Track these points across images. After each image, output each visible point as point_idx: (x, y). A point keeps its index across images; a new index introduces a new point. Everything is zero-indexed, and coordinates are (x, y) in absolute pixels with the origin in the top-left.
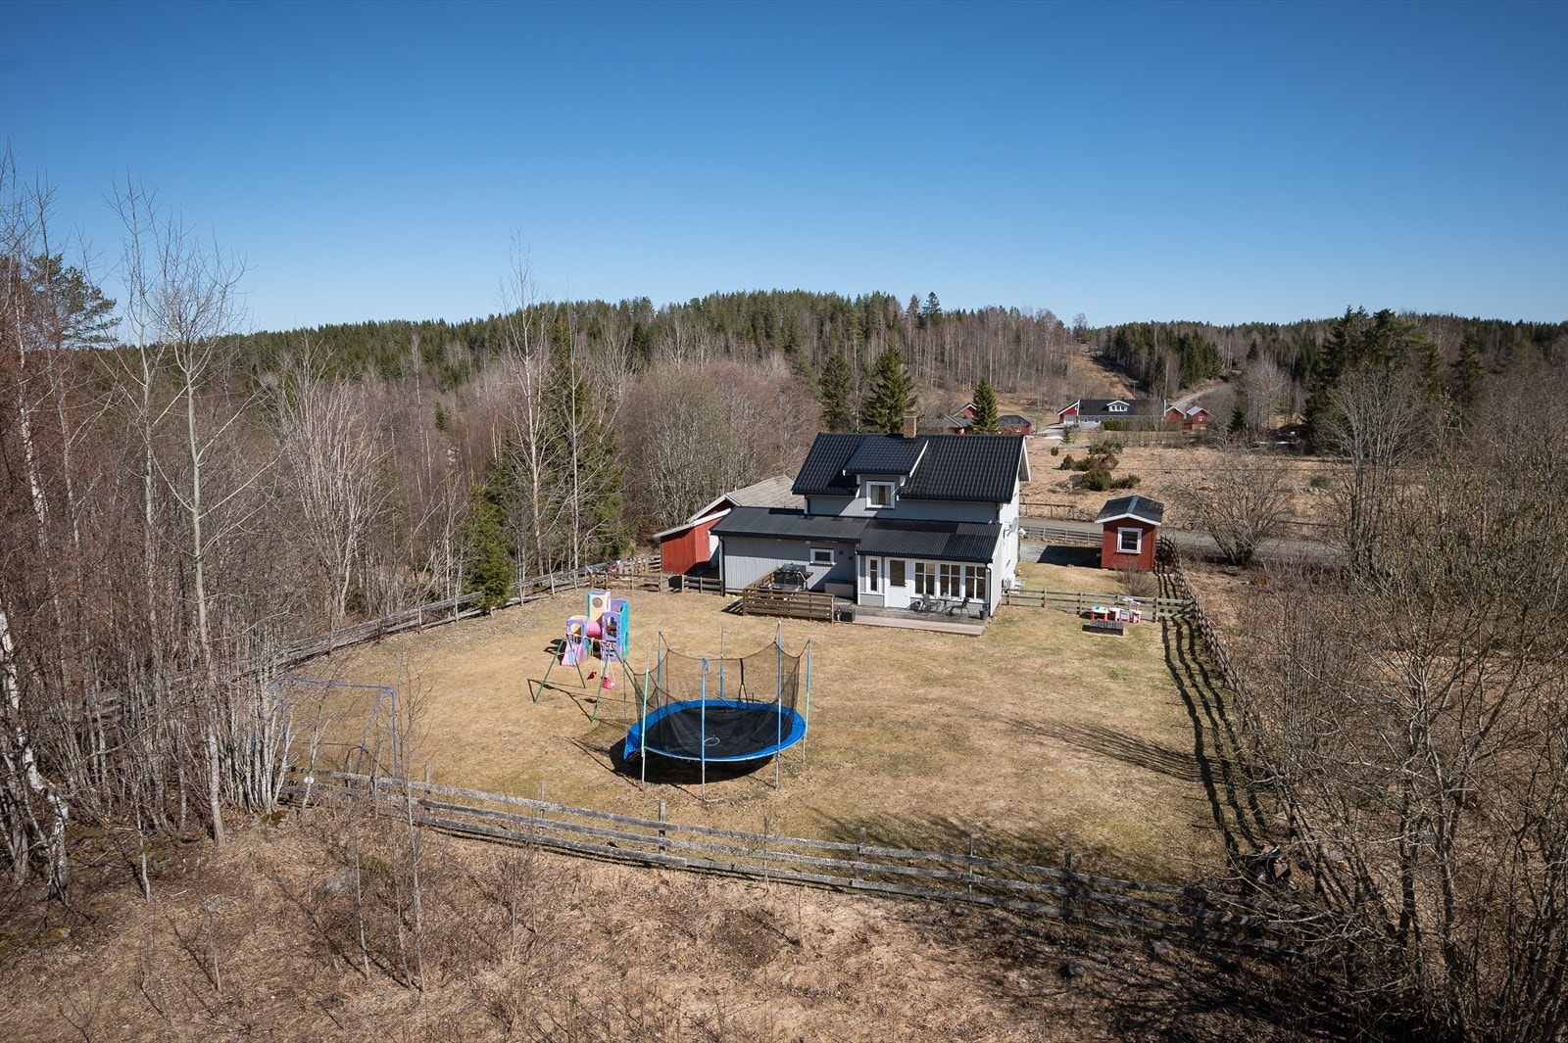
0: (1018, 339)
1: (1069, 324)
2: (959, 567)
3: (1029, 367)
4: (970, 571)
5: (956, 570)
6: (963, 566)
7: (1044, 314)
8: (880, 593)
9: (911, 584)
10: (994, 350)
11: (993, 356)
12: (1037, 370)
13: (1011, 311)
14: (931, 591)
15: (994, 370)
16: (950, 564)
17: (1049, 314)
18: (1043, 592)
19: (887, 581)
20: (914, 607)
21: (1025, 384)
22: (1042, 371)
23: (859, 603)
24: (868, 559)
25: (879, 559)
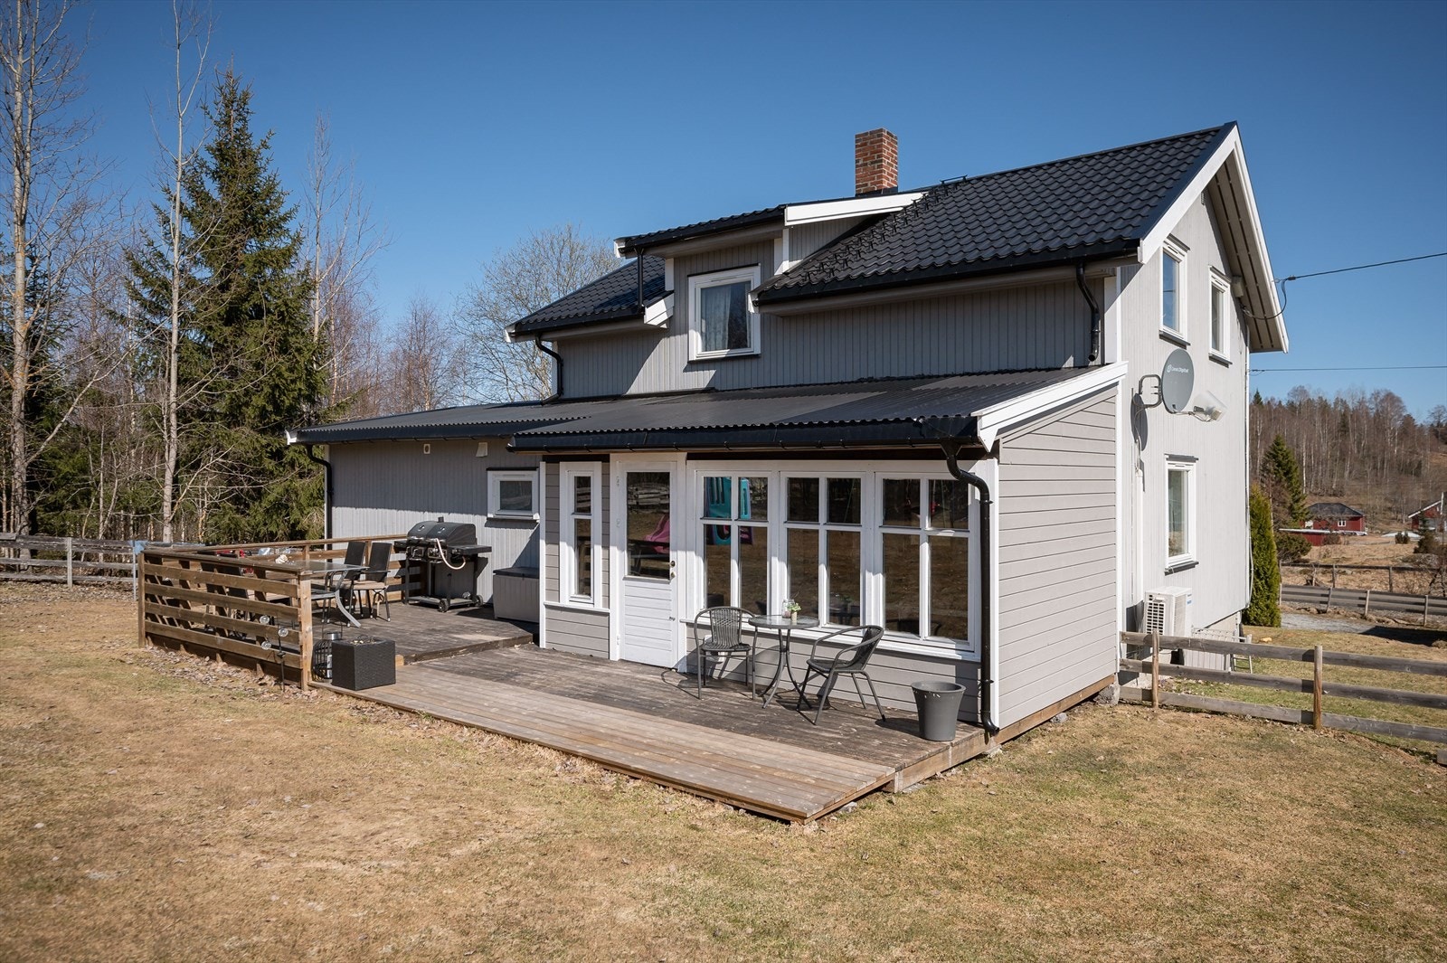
0: (1344, 428)
1: (1423, 418)
2: (855, 484)
3: (1363, 462)
4: (900, 502)
5: (845, 500)
6: (872, 477)
7: (1382, 395)
8: (599, 607)
9: (689, 566)
10: (1309, 440)
11: (1308, 448)
12: (1375, 468)
13: (1336, 404)
14: (757, 602)
15: (1308, 466)
16: (823, 472)
17: (1391, 399)
18: (1309, 656)
19: (620, 559)
20: (698, 670)
21: (1357, 485)
22: (1382, 468)
23: (543, 643)
24: (568, 473)
25: (593, 470)
